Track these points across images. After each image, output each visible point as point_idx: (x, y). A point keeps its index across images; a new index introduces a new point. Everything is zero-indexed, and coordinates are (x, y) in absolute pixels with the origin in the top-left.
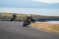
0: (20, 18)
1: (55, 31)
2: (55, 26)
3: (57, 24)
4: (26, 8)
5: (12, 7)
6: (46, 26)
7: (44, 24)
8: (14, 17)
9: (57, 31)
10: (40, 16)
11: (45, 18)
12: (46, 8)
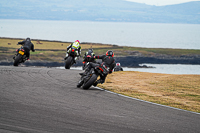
0: (52, 55)
1: (173, 98)
2: (173, 83)
3: (179, 76)
4: (73, 19)
5: (26, 18)
6: (142, 82)
7: (134, 75)
8: (25, 48)
9: (177, 101)
10: (122, 47)
11: (137, 55)
12: (139, 19)
